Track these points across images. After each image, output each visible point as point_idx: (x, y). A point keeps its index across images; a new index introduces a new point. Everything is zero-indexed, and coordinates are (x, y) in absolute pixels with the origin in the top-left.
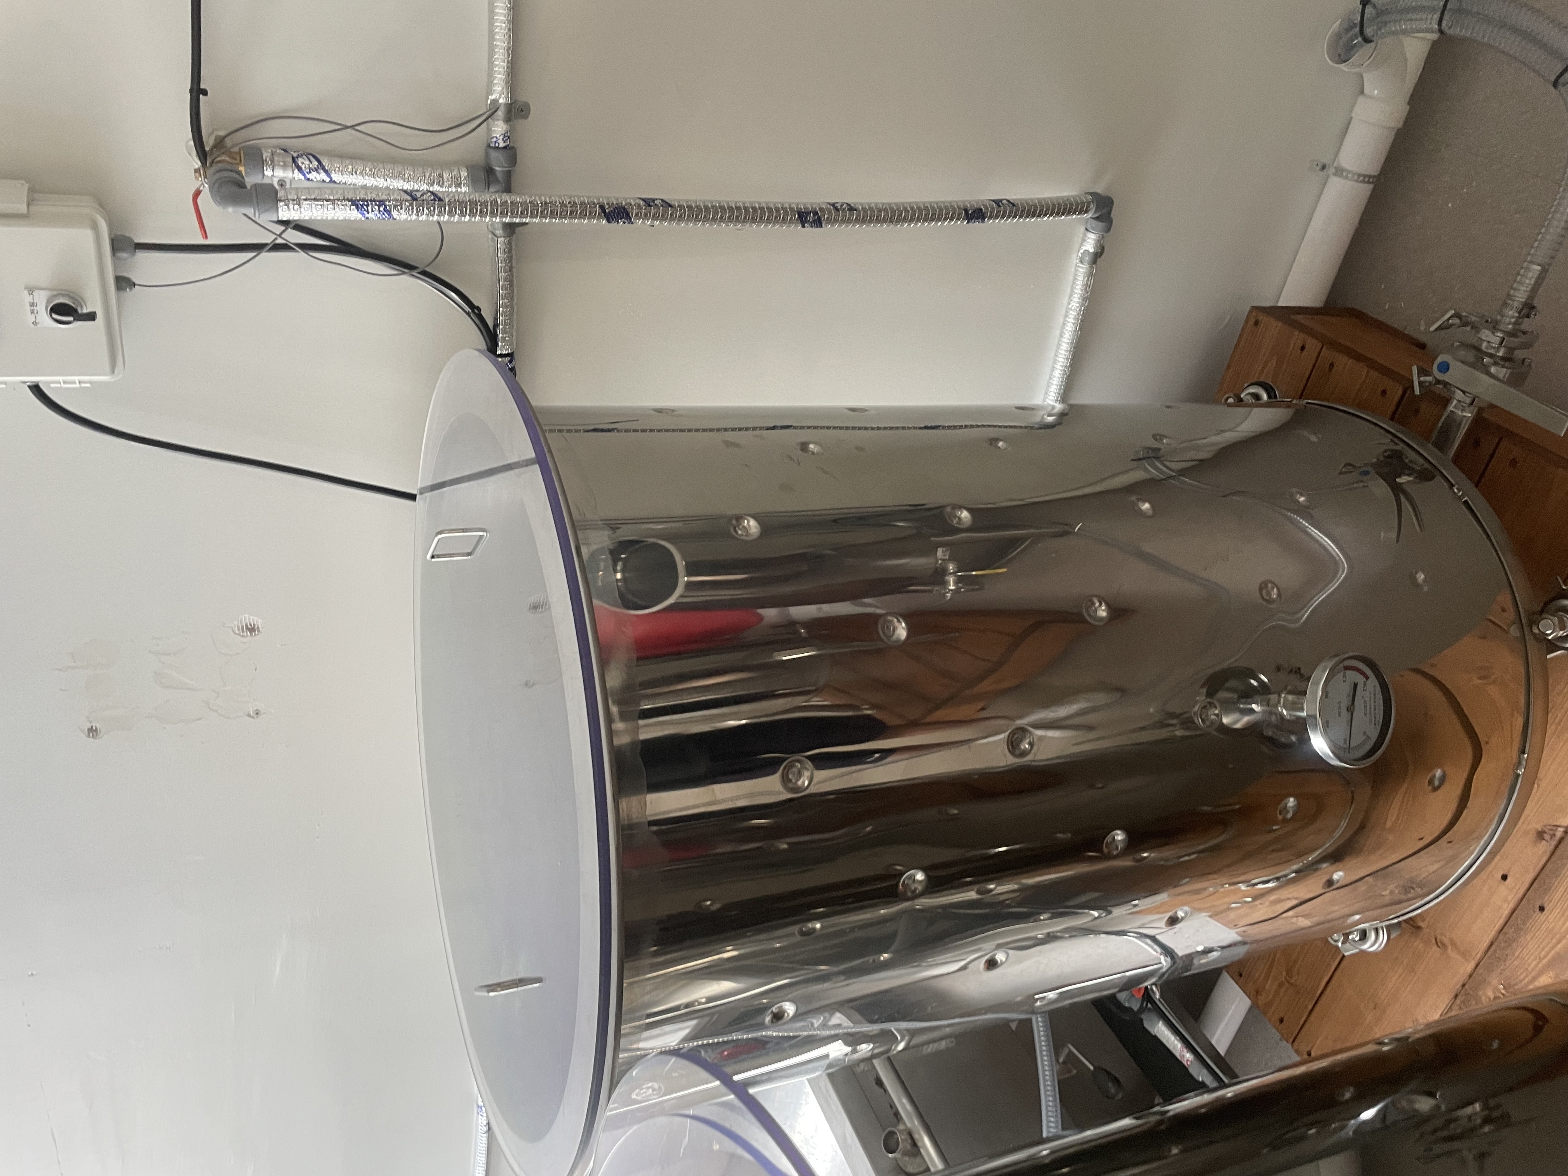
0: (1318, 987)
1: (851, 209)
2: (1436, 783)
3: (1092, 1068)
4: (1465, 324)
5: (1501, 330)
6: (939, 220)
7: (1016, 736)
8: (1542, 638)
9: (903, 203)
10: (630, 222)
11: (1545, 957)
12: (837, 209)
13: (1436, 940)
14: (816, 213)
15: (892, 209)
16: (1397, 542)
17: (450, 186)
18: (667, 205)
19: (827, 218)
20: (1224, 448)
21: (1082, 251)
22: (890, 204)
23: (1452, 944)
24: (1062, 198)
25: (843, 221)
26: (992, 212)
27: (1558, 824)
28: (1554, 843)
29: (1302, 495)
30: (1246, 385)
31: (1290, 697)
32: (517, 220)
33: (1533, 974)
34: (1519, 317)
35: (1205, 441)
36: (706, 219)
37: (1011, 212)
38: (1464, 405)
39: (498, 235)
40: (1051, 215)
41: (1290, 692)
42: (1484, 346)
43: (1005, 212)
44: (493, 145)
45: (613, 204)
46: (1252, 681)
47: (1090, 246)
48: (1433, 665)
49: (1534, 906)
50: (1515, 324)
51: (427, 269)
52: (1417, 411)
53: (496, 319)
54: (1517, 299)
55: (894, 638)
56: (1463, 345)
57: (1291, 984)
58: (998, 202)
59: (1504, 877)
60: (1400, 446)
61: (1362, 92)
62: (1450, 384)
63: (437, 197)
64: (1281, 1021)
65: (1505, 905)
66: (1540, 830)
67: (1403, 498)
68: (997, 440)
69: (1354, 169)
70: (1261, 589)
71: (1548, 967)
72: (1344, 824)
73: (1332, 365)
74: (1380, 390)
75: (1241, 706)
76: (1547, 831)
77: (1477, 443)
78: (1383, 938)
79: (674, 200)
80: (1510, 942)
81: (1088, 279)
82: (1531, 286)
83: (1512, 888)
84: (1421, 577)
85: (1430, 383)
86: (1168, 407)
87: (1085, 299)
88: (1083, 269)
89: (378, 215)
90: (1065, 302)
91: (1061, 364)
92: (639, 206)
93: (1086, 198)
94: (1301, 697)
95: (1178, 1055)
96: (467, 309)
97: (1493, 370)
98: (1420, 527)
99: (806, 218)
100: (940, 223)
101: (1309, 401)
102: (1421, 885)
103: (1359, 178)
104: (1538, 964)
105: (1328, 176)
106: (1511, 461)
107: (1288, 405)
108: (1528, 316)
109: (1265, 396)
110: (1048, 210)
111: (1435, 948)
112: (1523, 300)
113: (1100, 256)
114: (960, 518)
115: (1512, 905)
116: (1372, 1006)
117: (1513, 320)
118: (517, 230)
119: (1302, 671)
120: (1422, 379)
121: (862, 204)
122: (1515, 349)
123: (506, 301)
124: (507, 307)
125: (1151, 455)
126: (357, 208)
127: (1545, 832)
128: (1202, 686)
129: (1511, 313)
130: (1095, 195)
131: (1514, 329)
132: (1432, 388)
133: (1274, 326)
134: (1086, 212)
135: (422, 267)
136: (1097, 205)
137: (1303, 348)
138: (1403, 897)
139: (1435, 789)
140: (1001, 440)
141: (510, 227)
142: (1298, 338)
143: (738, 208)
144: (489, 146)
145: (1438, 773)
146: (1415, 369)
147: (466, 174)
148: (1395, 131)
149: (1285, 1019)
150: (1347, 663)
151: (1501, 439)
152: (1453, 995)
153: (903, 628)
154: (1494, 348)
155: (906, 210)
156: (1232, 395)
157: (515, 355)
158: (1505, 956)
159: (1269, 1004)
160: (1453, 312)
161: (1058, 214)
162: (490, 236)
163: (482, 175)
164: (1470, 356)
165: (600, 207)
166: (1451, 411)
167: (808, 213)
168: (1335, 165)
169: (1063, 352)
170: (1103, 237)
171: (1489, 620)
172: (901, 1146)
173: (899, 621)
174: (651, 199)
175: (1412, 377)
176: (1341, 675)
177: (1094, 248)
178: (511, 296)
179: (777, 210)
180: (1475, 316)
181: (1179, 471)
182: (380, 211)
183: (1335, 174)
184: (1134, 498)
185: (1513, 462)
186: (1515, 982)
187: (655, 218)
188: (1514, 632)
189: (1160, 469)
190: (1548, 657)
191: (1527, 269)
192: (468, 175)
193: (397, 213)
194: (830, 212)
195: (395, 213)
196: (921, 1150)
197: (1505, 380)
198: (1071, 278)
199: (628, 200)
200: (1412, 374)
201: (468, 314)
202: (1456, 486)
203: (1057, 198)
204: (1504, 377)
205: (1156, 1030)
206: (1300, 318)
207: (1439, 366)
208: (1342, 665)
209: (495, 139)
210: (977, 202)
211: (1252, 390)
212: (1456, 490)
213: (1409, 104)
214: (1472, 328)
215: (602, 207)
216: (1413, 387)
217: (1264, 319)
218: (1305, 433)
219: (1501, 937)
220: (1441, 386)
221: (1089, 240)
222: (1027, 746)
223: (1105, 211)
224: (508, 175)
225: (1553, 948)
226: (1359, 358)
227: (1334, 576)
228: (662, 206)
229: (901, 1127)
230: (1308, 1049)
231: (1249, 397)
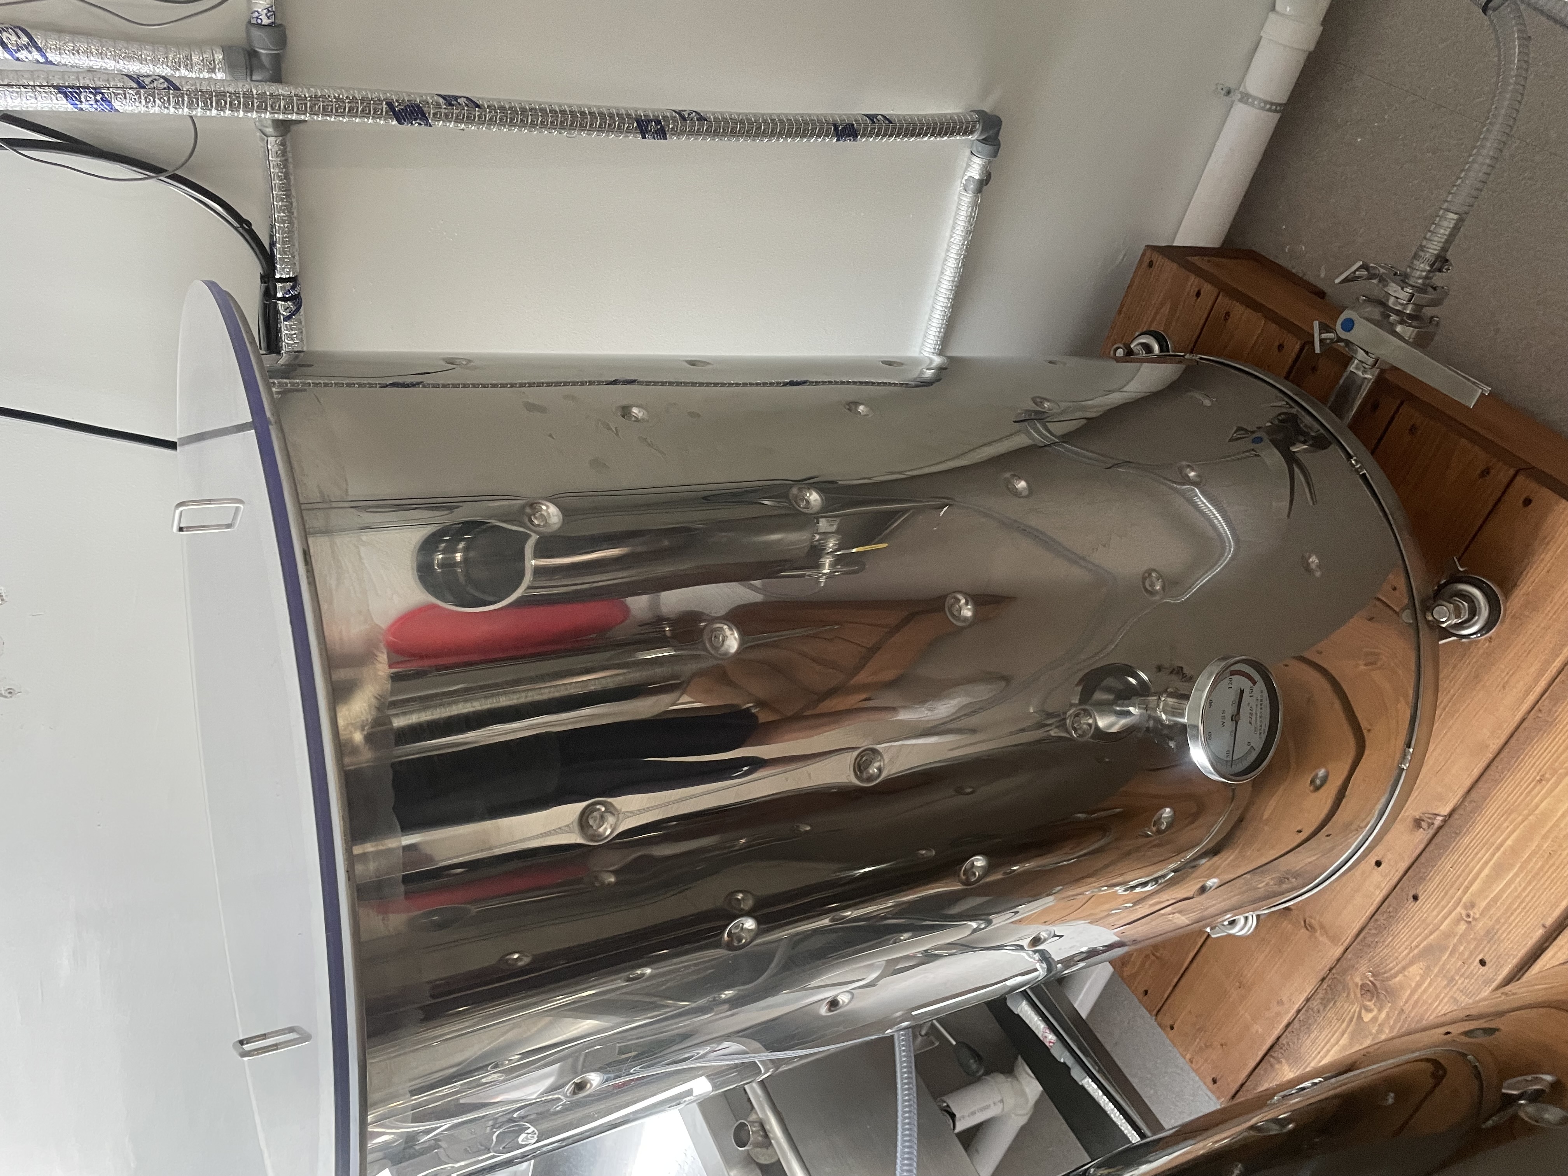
0: (1184, 961)
1: (701, 119)
2: (1318, 782)
3: (954, 1043)
4: (1371, 277)
5: (1411, 285)
6: (804, 136)
7: (864, 758)
8: (1435, 626)
9: (763, 115)
10: (428, 124)
11: (1417, 947)
12: (684, 118)
13: (1305, 922)
14: (658, 122)
15: (749, 120)
16: (1289, 516)
17: (201, 71)
18: (473, 104)
19: (673, 128)
20: (1111, 409)
21: (966, 177)
22: (746, 115)
23: (1321, 928)
24: (945, 115)
25: (691, 133)
26: (865, 129)
27: (1436, 812)
28: (1431, 832)
29: (1193, 470)
30: (1137, 334)
31: (1171, 701)
32: (294, 117)
33: (1403, 963)
34: (1429, 271)
35: (1090, 403)
36: (523, 124)
37: (887, 129)
38: (1367, 366)
39: (268, 134)
40: (932, 135)
41: (1171, 695)
42: (1391, 302)
43: (880, 129)
44: (254, 21)
45: (403, 101)
46: (1131, 679)
47: (975, 169)
48: (1320, 653)
49: (1408, 895)
50: (1426, 278)
51: (178, 173)
52: (1314, 369)
53: (271, 236)
54: (1431, 251)
55: (723, 649)
56: (1370, 300)
57: (1157, 957)
58: (872, 118)
59: (1378, 864)
60: (1295, 410)
61: (1273, 8)
62: (1353, 344)
63: (171, 85)
64: (1146, 992)
65: (1377, 892)
66: (1418, 817)
67: (1296, 469)
68: (857, 404)
69: (1261, 96)
70: (1144, 579)
71: (1419, 958)
72: (1221, 820)
73: (1228, 314)
74: (1277, 343)
75: (1118, 708)
76: (1425, 819)
77: (1375, 407)
78: (1253, 923)
79: (482, 99)
80: (1381, 929)
81: (972, 210)
82: (1445, 237)
83: (1386, 875)
84: (1314, 560)
85: (1331, 339)
86: (1050, 362)
87: (968, 232)
88: (967, 199)
89: (95, 106)
90: (948, 234)
91: (941, 304)
92: (438, 105)
93: (971, 116)
94: (1183, 702)
95: (1040, 1036)
96: (236, 224)
97: (1399, 329)
98: (1313, 500)
99: (646, 127)
100: (805, 140)
101: (1203, 356)
102: (1296, 876)
103: (1265, 106)
104: (1409, 954)
105: (1233, 102)
106: (1411, 430)
107: (1180, 360)
108: (1440, 270)
109: (1156, 348)
110: (928, 128)
111: (1304, 930)
112: (1436, 252)
113: (986, 184)
114: (808, 502)
115: (1385, 892)
116: (1237, 984)
117: (1424, 274)
118: (294, 128)
119: (1185, 671)
120: (1324, 336)
121: (713, 114)
122: (1423, 306)
123: (282, 214)
124: (283, 222)
125: (1033, 417)
126: (66, 96)
127: (1423, 821)
128: (1078, 684)
129: (1423, 267)
130: (981, 113)
131: (1423, 284)
132: (1335, 345)
133: (1169, 268)
134: (972, 133)
135: (171, 170)
136: (983, 127)
137: (1198, 294)
138: (1276, 888)
139: (1317, 789)
140: (862, 404)
141: (283, 125)
142: (1193, 282)
143: (563, 112)
144: (250, 22)
145: (1321, 773)
146: (1316, 324)
147: (221, 57)
148: (1306, 54)
149: (1149, 992)
150: (1233, 668)
151: (1402, 404)
152: (1320, 978)
153: (735, 638)
154: (1402, 304)
155: (765, 122)
156: (1121, 346)
157: (300, 280)
158: (1374, 942)
159: (1134, 976)
160: (1361, 263)
161: (939, 134)
162: (259, 134)
163: (241, 59)
164: (1375, 312)
165: (387, 103)
166: (1351, 371)
167: (649, 121)
168: (1241, 90)
169: (944, 291)
170: (990, 162)
171: (1379, 600)
172: (752, 1139)
173: (731, 629)
174: (453, 96)
175: (1313, 331)
176: (1227, 681)
177: (980, 174)
178: (288, 209)
179: (611, 116)
180: (1382, 267)
181: (1063, 436)
182: (97, 101)
183: (1240, 100)
184: (1007, 475)
185: (1413, 429)
186: (1383, 970)
187: (458, 120)
188: (1407, 617)
189: (1041, 432)
190: (1441, 642)
191: (1442, 217)
192: (223, 58)
193: (120, 103)
194: (674, 119)
195: (116, 104)
196: (772, 1141)
197: (1411, 340)
198: (954, 208)
199: (424, 98)
200: (1312, 329)
201: (235, 228)
202: (1355, 458)
203: (939, 116)
204: (1410, 338)
205: (1019, 1010)
206: (1195, 260)
207: (1342, 324)
208: (1228, 670)
209: (256, 14)
210: (848, 116)
211: (1143, 340)
212: (1353, 462)
213: (1324, 23)
214: (1380, 281)
215: (390, 105)
216: (1313, 342)
217: (1159, 260)
218: (1198, 395)
219: (1371, 924)
220: (1342, 344)
221: (974, 166)
222: (876, 770)
223: (991, 132)
224: (277, 61)
225: (1425, 939)
226: (1256, 307)
227: (1222, 555)
228: (467, 105)
229: (753, 1117)
230: (1171, 1023)
231: (1139, 347)
